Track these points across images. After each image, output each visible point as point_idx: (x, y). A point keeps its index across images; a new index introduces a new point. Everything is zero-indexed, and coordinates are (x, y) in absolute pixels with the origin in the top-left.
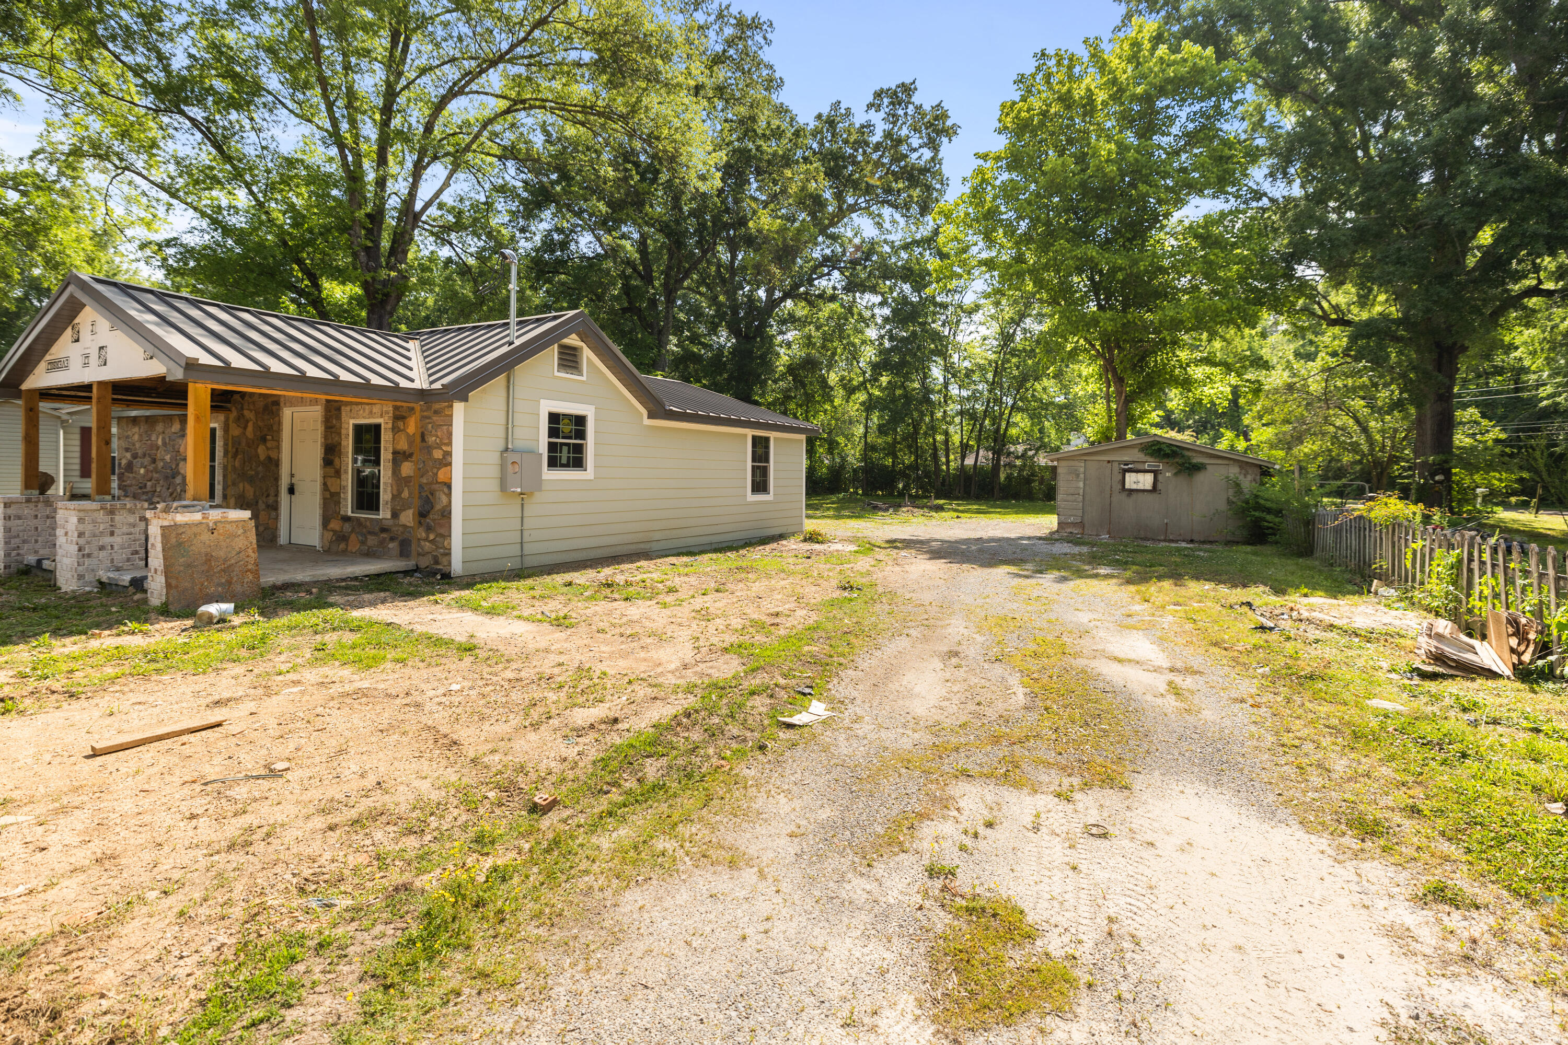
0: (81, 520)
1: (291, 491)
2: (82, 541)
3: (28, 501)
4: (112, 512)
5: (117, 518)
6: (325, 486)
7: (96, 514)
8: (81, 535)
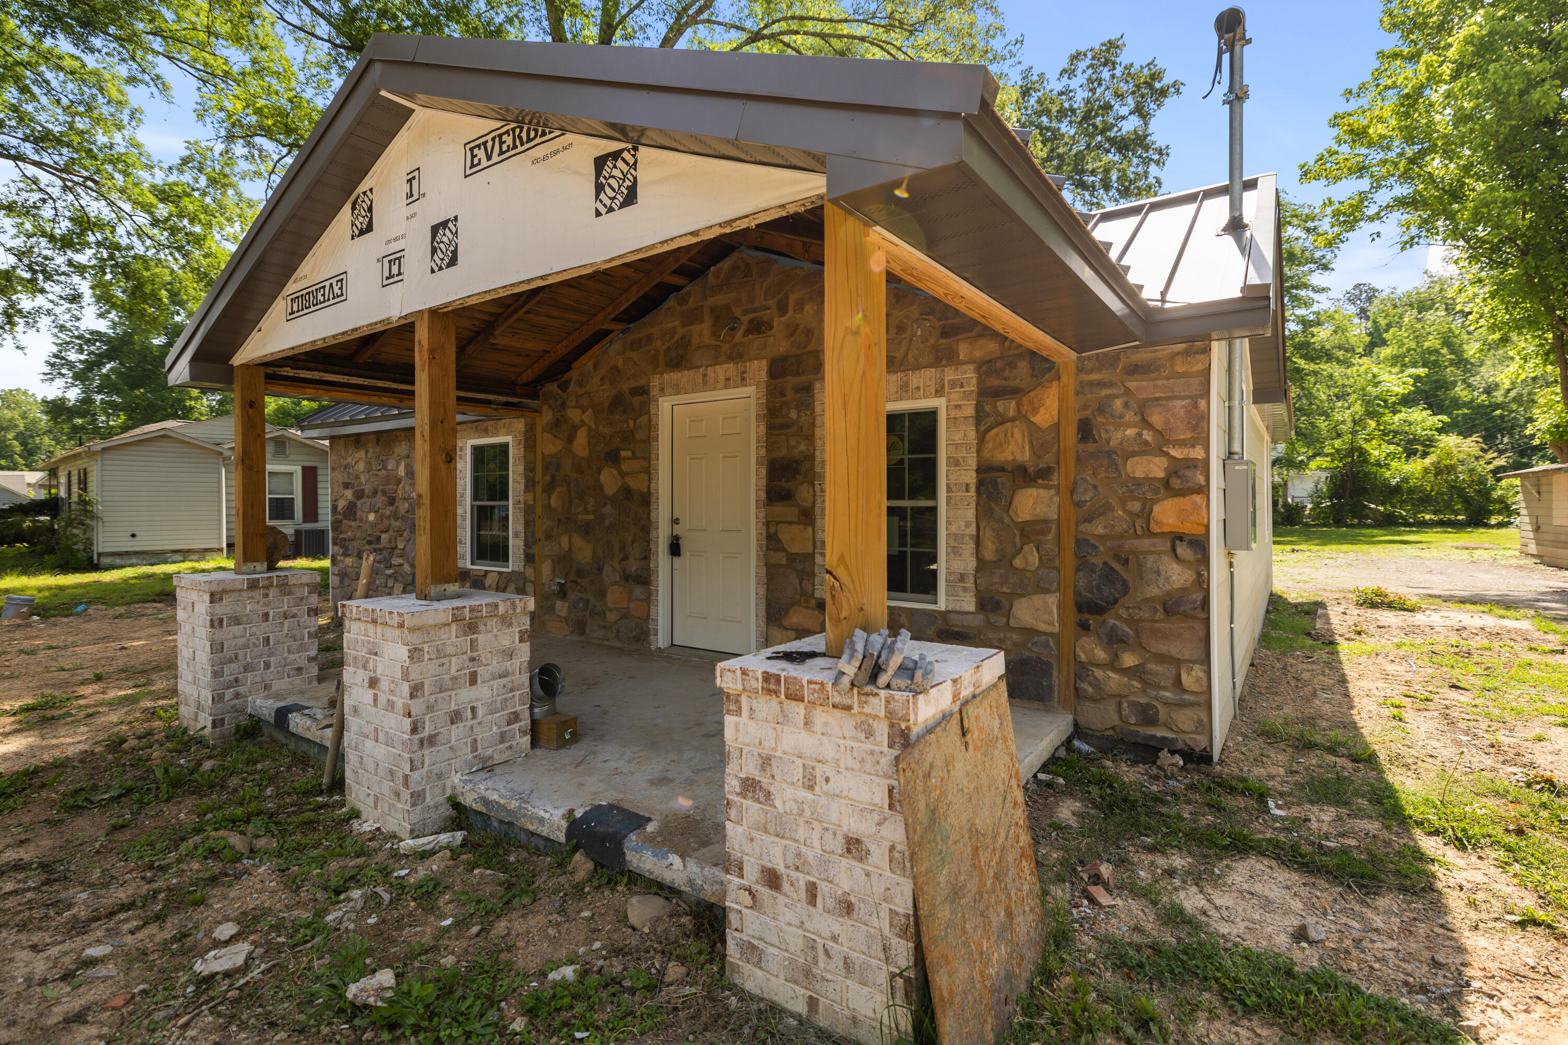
0: (415, 654)
1: (675, 549)
2: (417, 707)
3: (253, 585)
4: (472, 627)
5: (481, 638)
6: (772, 541)
7: (443, 634)
8: (416, 690)
